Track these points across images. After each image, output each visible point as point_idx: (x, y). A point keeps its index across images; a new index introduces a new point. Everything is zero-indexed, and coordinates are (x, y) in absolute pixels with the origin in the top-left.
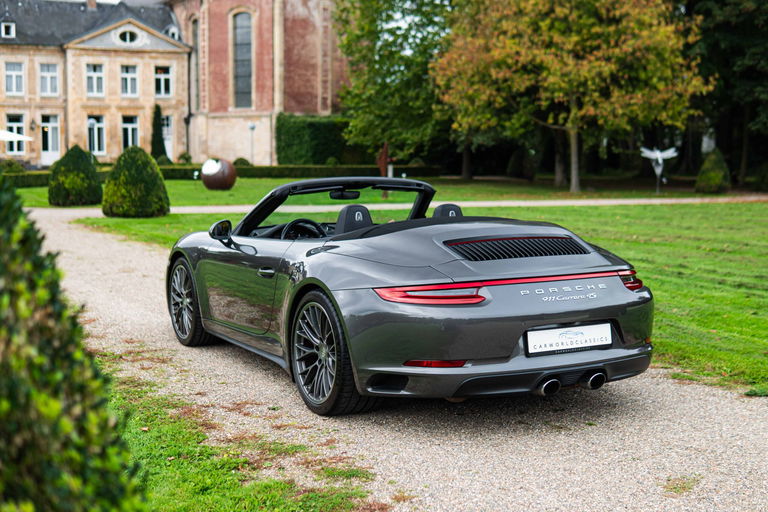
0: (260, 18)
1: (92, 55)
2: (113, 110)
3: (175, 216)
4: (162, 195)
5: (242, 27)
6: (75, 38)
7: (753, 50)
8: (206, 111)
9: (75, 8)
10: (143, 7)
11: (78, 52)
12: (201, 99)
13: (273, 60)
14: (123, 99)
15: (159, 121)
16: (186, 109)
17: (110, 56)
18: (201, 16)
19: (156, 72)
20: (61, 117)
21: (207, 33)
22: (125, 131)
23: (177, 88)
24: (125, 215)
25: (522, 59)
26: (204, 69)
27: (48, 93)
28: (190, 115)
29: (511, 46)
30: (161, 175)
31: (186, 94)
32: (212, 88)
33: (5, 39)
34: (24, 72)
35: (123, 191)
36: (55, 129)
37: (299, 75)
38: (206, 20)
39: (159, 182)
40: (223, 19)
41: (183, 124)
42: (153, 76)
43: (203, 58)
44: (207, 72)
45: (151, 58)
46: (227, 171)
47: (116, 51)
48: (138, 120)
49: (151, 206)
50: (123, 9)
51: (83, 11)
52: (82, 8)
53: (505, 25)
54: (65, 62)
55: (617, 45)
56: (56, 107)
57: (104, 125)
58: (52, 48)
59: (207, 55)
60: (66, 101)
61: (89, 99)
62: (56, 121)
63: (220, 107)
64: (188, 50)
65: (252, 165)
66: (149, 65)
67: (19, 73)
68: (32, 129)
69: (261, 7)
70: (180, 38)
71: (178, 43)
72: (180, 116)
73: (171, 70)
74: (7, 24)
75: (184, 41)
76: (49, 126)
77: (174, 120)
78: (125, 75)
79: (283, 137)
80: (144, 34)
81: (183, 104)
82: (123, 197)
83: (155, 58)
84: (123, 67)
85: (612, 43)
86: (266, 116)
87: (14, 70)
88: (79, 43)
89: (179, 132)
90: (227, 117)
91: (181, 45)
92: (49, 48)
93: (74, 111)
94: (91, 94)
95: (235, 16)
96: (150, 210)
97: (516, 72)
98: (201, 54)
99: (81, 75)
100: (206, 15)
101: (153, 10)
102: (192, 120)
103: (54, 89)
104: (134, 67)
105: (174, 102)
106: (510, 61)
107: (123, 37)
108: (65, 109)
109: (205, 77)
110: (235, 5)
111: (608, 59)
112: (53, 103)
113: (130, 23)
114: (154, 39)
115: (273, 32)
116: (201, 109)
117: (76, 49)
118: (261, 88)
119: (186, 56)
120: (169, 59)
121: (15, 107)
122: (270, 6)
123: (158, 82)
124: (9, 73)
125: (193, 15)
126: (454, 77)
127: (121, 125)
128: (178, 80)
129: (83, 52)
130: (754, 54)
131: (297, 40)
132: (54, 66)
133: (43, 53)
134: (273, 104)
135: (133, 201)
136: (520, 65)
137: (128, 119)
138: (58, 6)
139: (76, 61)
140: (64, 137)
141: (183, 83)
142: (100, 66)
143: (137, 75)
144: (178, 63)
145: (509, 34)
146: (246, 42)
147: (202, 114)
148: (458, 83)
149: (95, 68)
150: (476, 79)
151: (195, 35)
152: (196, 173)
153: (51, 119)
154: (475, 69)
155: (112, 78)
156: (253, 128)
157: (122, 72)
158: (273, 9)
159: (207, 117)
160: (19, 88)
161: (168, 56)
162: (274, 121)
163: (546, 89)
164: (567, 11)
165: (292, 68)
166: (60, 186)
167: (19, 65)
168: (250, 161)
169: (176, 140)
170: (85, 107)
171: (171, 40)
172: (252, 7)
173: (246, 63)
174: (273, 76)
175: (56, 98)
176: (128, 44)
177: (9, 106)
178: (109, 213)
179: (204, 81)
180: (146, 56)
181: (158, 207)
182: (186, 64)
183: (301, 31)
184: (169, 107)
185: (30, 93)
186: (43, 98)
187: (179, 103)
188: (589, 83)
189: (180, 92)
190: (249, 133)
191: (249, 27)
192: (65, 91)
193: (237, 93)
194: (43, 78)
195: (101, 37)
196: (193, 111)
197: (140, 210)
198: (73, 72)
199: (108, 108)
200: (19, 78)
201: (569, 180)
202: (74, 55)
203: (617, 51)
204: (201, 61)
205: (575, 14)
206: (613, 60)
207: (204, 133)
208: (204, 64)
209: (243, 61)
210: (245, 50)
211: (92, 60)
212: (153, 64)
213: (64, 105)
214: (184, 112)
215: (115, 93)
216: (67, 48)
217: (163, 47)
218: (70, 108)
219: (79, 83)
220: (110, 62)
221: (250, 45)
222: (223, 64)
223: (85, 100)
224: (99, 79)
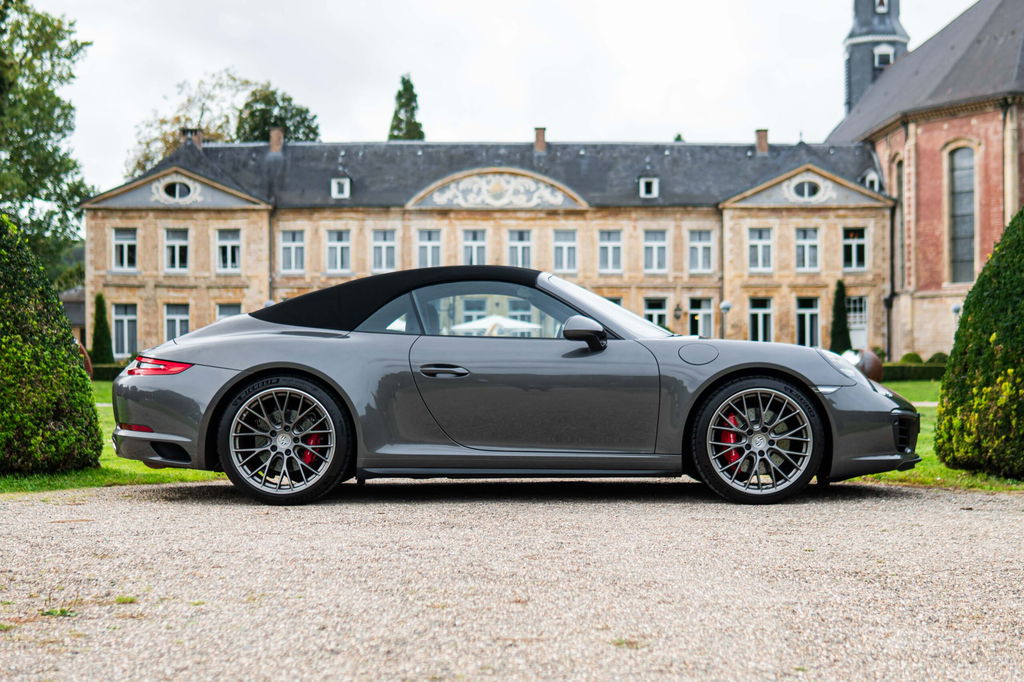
0: (987, 155)
1: (757, 217)
2: (785, 290)
5: (962, 169)
6: (735, 195)
8: (911, 288)
9: (739, 155)
10: (833, 147)
11: (737, 213)
12: (907, 272)
13: (1004, 213)
14: (799, 275)
15: (844, 304)
16: (887, 286)
17: (781, 217)
18: (906, 156)
19: (846, 237)
20: (715, 301)
21: (913, 179)
22: (801, 318)
23: (875, 257)
26: (909, 229)
27: (700, 270)
31: (887, 266)
32: (921, 256)
33: (646, 200)
34: (668, 242)
36: (707, 317)
38: (913, 161)
40: (935, 157)
41: (883, 308)
42: (841, 242)
44: (913, 233)
45: (838, 217)
47: (791, 210)
48: (819, 302)
50: (803, 152)
51: (750, 157)
52: (749, 154)
54: (722, 227)
56: (710, 288)
57: (773, 310)
58: (705, 209)
59: (913, 209)
60: (721, 279)
61: (752, 276)
62: (709, 307)
63: (930, 283)
64: (890, 204)
66: (835, 225)
67: (661, 244)
68: (677, 317)
69: (987, 139)
70: (881, 187)
71: (877, 195)
72: (879, 296)
73: (866, 233)
74: (649, 180)
75: (887, 192)
76: (700, 314)
77: (870, 302)
78: (802, 242)
80: (829, 184)
81: (883, 280)
83: (844, 217)
84: (799, 230)
87: (656, 239)
88: (735, 202)
89: (877, 320)
90: (940, 297)
91: (881, 198)
92: (700, 209)
93: (732, 292)
94: (754, 270)
95: (952, 153)
98: (906, 209)
99: (741, 243)
100: (913, 154)
101: (848, 150)
102: (895, 302)
103: (707, 262)
104: (814, 231)
105: (870, 277)
107: (799, 190)
108: (721, 289)
109: (911, 241)
110: (951, 138)
112: (705, 282)
113: (808, 170)
114: (844, 192)
115: (1003, 174)
116: (907, 287)
117: (735, 209)
119: (888, 213)
120: (864, 217)
121: (655, 288)
122: (1000, 136)
123: (848, 249)
124: (649, 244)
125: (897, 154)
127: (795, 310)
128: (876, 246)
129: (744, 213)
132: (708, 232)
133: (693, 216)
137: (806, 303)
138: (717, 152)
139: (736, 227)
140: (719, 327)
141: (883, 249)
142: (768, 230)
143: (819, 240)
144: (876, 223)
146: (967, 189)
147: (907, 292)
149: (760, 233)
151: (900, 182)
153: (703, 304)
155: (783, 245)
157: (798, 237)
158: (1003, 140)
159: (912, 295)
160: (661, 265)
161: (858, 213)
167: (662, 233)
169: (872, 330)
170: (746, 287)
171: (867, 192)
172: (976, 140)
173: (967, 219)
175: (709, 276)
176: (807, 200)
177: (648, 288)
179: (909, 245)
180: (832, 214)
182: (888, 223)
184: (862, 285)
185: (676, 270)
186: (692, 276)
187: (878, 278)
189: (879, 262)
191: (972, 168)
192: (722, 267)
193: (955, 262)
194: (694, 249)
195: (765, 194)
196: (898, 289)
198: (731, 240)
199: (779, 286)
200: (662, 249)
202: (732, 218)
204: (907, 218)
207: (909, 320)
208: (909, 222)
209: (963, 216)
210: (965, 200)
211: (756, 223)
212: (841, 225)
213: (719, 284)
214: (884, 291)
215: (788, 267)
216: (724, 208)
217: (855, 201)
218: (727, 289)
219: (739, 255)
220: (781, 224)
221: (971, 192)
222: (935, 222)
223: (746, 277)
224: (767, 248)
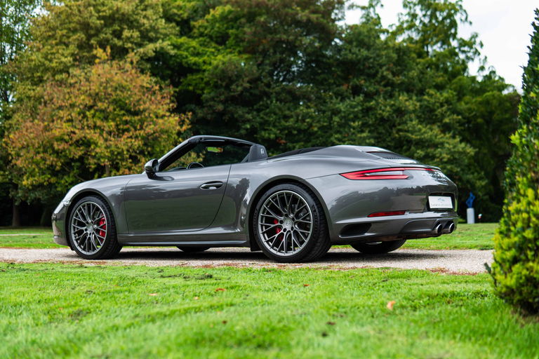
25: (75, 138)
29: (67, 127)
53: (61, 113)
55: (141, 128)
85: (138, 127)
97: (70, 145)
106: (66, 138)
111: (137, 137)
136: (75, 140)
145: (65, 119)
150: (41, 150)
154: (41, 143)
163: (94, 157)
164: (106, 105)
188: (125, 153)
203: (142, 132)
205: (111, 108)
206: (140, 138)
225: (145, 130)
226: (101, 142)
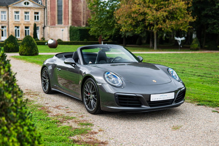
2: (22, 25)
3: (40, 55)
4: (36, 49)
5: (60, 1)
6: (11, 4)
7: (207, 9)
8: (49, 25)
11: (12, 8)
12: (48, 22)
13: (69, 11)
14: (25, 22)
15: (35, 28)
16: (43, 25)
17: (21, 9)
19: (35, 14)
20: (7, 27)
21: (49, 2)
22: (26, 31)
24: (26, 55)
25: (141, 11)
26: (49, 13)
27: (3, 20)
28: (45, 26)
29: (138, 7)
30: (36, 44)
31: (43, 20)
32: (51, 19)
35: (25, 48)
36: (5, 30)
37: (76, 15)
39: (35, 46)
41: (42, 29)
42: (34, 15)
43: (49, 10)
44: (49, 14)
45: (33, 10)
46: (55, 43)
47: (23, 8)
48: (30, 28)
49: (33, 53)
53: (136, 1)
54: (8, 11)
55: (168, 7)
56: (6, 24)
57: (20, 29)
58: (5, 7)
59: (49, 9)
60: (8, 22)
61: (15, 21)
62: (6, 28)
63: (53, 24)
64: (44, 7)
65: (62, 41)
66: (33, 12)
70: (42, 4)
71: (41, 5)
72: (42, 27)
73: (39, 13)
75: (43, 5)
76: (4, 29)
77: (40, 28)
78: (26, 15)
79: (71, 33)
80: (31, 3)
81: (42, 23)
82: (25, 50)
83: (34, 10)
84: (25, 12)
85: (167, 7)
86: (67, 27)
88: (12, 5)
89: (41, 31)
90: (55, 27)
92: (3, 7)
93: (11, 25)
94: (16, 20)
96: (33, 54)
97: (139, 15)
98: (48, 9)
99: (13, 14)
102: (45, 28)
103: (5, 19)
104: (28, 12)
105: (40, 23)
106: (137, 12)
107: (25, 3)
109: (49, 15)
111: (165, 11)
112: (5, 22)
114: (34, 4)
115: (69, 2)
117: (11, 7)
118: (65, 19)
119: (43, 9)
120: (39, 10)
123: (35, 16)
126: (121, 16)
127: (24, 29)
128: (41, 16)
129: (13, 8)
130: (208, 10)
131: (76, 5)
132: (5, 12)
133: (2, 8)
134: (69, 23)
135: (28, 51)
136: (140, 13)
137: (27, 27)
139: (12, 11)
140: (8, 32)
141: (43, 17)
143: (29, 15)
144: (41, 11)
145: (137, 4)
146: (61, 5)
147: (48, 26)
148: (122, 18)
149: (17, 12)
150: (127, 16)
151: (46, 3)
152: (46, 43)
153: (4, 27)
154: (127, 14)
155: (22, 15)
156: (63, 30)
157: (25, 14)
159: (49, 27)
161: (38, 9)
162: (69, 28)
163: (147, 20)
165: (74, 13)
166: (7, 46)
168: (62, 40)
169: (40, 33)
170: (14, 24)
171: (39, 5)
174: (69, 15)
175: (6, 21)
176: (26, 6)
178: (21, 54)
180: (32, 9)
181: (35, 53)
182: (43, 12)
183: (77, 2)
184: (38, 24)
187: (41, 23)
188: (160, 18)
189: (42, 19)
190: (62, 31)
191: (62, 1)
192: (8, 19)
193: (58, 20)
194: (2, 15)
195: (18, 4)
196: (45, 25)
197: (30, 54)
198: (11, 14)
199: (21, 24)
201: (154, 46)
202: (11, 9)
203: (168, 9)
204: (48, 11)
206: (167, 12)
207: (49, 32)
208: (49, 11)
209: (60, 11)
210: (60, 8)
211: (16, 10)
212: (34, 11)
213: (8, 23)
214: (43, 26)
215: (23, 20)
216: (9, 7)
217: (37, 6)
218: (10, 24)
219: (12, 17)
220: (21, 11)
221: (62, 6)
222: (54, 12)
223: (14, 22)
224: (18, 16)
225: (169, 8)
226: (150, 13)
